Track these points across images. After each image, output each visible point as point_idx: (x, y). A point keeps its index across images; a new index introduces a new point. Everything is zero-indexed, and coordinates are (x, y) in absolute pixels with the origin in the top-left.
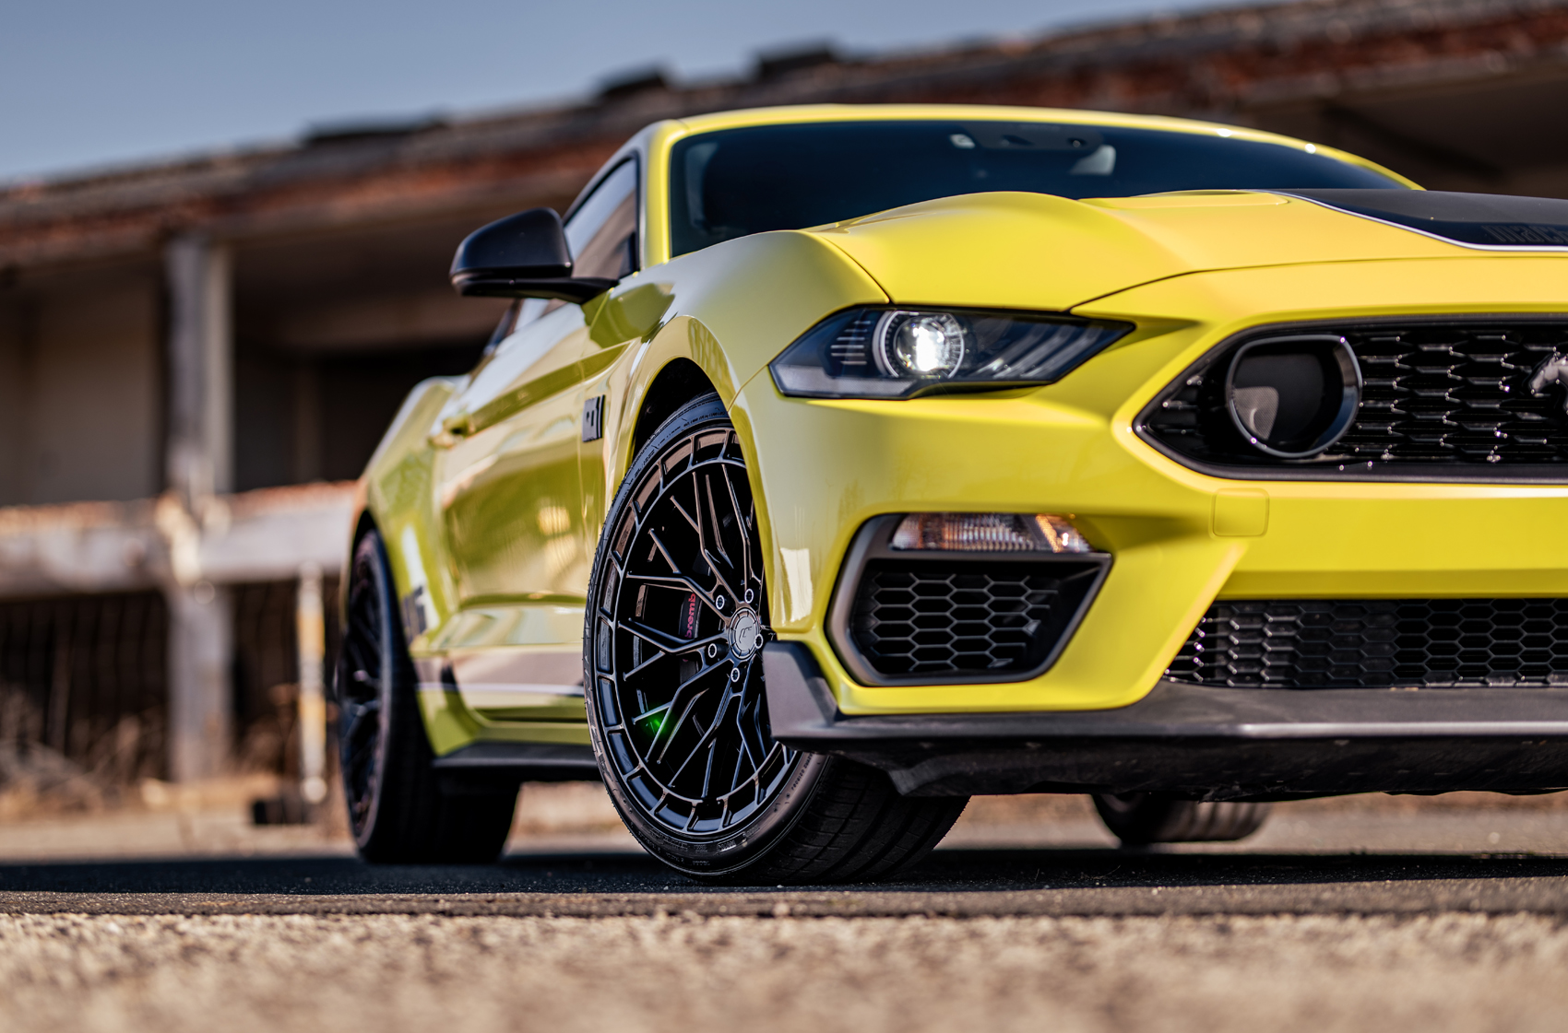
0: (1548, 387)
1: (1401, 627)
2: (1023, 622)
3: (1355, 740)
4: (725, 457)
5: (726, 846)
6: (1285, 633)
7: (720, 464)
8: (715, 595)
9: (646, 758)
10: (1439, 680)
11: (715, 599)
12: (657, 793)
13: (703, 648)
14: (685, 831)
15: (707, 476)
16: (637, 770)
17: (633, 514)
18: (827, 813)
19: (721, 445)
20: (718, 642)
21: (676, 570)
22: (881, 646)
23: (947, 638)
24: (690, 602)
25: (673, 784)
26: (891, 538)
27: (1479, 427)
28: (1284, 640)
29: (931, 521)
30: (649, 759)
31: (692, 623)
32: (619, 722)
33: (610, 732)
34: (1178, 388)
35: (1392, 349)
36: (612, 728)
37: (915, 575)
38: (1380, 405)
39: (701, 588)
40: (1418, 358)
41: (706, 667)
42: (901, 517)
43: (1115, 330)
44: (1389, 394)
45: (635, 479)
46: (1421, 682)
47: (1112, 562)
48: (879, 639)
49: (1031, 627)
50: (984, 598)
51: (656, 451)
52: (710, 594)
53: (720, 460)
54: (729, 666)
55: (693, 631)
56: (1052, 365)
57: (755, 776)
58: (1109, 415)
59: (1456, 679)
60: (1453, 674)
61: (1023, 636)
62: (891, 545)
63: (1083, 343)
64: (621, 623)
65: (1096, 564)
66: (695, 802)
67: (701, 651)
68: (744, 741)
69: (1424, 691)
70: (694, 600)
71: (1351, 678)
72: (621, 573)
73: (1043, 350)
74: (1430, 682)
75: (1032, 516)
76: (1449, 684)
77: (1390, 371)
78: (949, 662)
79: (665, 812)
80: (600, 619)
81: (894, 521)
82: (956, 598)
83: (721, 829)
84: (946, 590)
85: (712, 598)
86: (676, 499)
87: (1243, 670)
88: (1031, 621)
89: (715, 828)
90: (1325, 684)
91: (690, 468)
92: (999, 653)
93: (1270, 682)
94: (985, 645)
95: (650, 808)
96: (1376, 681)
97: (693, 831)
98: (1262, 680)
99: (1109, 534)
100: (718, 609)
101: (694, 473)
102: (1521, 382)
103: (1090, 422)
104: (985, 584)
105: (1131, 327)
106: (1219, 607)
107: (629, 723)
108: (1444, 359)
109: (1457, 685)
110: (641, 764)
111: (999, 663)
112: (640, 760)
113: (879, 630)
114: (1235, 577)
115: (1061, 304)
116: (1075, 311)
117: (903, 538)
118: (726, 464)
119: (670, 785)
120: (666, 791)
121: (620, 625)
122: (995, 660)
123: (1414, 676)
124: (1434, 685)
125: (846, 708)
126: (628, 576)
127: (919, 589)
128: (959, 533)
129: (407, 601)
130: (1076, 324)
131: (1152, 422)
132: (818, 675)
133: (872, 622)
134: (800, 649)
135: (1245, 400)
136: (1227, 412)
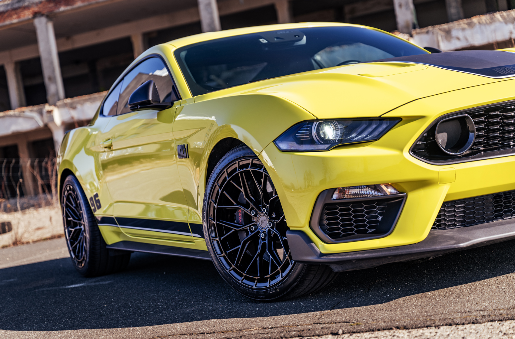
1: (495, 202)
2: (378, 217)
4: (251, 168)
5: (271, 291)
6: (461, 210)
7: (249, 170)
8: (251, 210)
9: (235, 264)
10: (507, 217)
11: (251, 212)
12: (241, 275)
13: (249, 227)
14: (254, 287)
15: (243, 174)
16: (232, 268)
17: (217, 187)
18: (307, 279)
19: (249, 164)
20: (254, 225)
21: (235, 204)
22: (329, 230)
23: (352, 225)
24: (239, 212)
25: (246, 272)
26: (332, 197)
27: (508, 135)
28: (460, 212)
29: (342, 190)
30: (236, 264)
31: (241, 219)
32: (222, 253)
33: (219, 257)
34: (422, 138)
35: (481, 116)
36: (220, 255)
37: (338, 206)
38: (480, 134)
39: (244, 208)
40: (489, 117)
41: (251, 233)
42: (335, 190)
43: (395, 121)
44: (482, 129)
45: (216, 176)
46: (502, 218)
47: (407, 196)
48: (329, 227)
49: (380, 218)
50: (363, 211)
51: (223, 167)
52: (249, 210)
53: (249, 169)
54: (259, 232)
55: (242, 221)
56: (376, 133)
57: (279, 269)
58: (402, 150)
59: (512, 215)
60: (511, 214)
61: (378, 221)
62: (332, 199)
63: (384, 126)
64: (218, 222)
65: (403, 197)
66: (256, 278)
67: (248, 228)
68: (270, 256)
69: (504, 221)
70: (241, 212)
71: (482, 220)
72: (215, 206)
73: (370, 130)
74: (504, 218)
75: (379, 185)
76: (510, 217)
77: (482, 122)
78: (354, 232)
79: (245, 281)
80: (209, 221)
81: (332, 191)
82: (353, 212)
83: (268, 286)
84: (350, 209)
85: (250, 212)
86: (233, 181)
87: (450, 223)
88: (380, 216)
89: (266, 285)
90: (474, 223)
91: (238, 171)
92: (370, 228)
93: (458, 225)
94: (365, 226)
95: (239, 280)
96: (489, 220)
97: (257, 287)
98: (456, 225)
99: (405, 187)
100: (252, 214)
101: (239, 173)
103: (395, 152)
104: (363, 206)
105: (401, 119)
106: (444, 205)
107: (226, 253)
108: (496, 116)
109: (513, 217)
110: (233, 266)
111: (371, 231)
112: (233, 265)
113: (328, 224)
114: (448, 195)
115: (378, 115)
116: (382, 116)
117: (335, 196)
118: (251, 170)
119: (245, 272)
120: (244, 275)
121: (218, 223)
122: (369, 230)
123: (500, 216)
124: (506, 218)
125: (323, 252)
126: (218, 207)
127: (340, 210)
128: (353, 191)
129: (91, 199)
130: (380, 120)
131: (416, 151)
132: (309, 240)
133: (325, 222)
134: (302, 233)
135: (442, 138)
136: (435, 144)
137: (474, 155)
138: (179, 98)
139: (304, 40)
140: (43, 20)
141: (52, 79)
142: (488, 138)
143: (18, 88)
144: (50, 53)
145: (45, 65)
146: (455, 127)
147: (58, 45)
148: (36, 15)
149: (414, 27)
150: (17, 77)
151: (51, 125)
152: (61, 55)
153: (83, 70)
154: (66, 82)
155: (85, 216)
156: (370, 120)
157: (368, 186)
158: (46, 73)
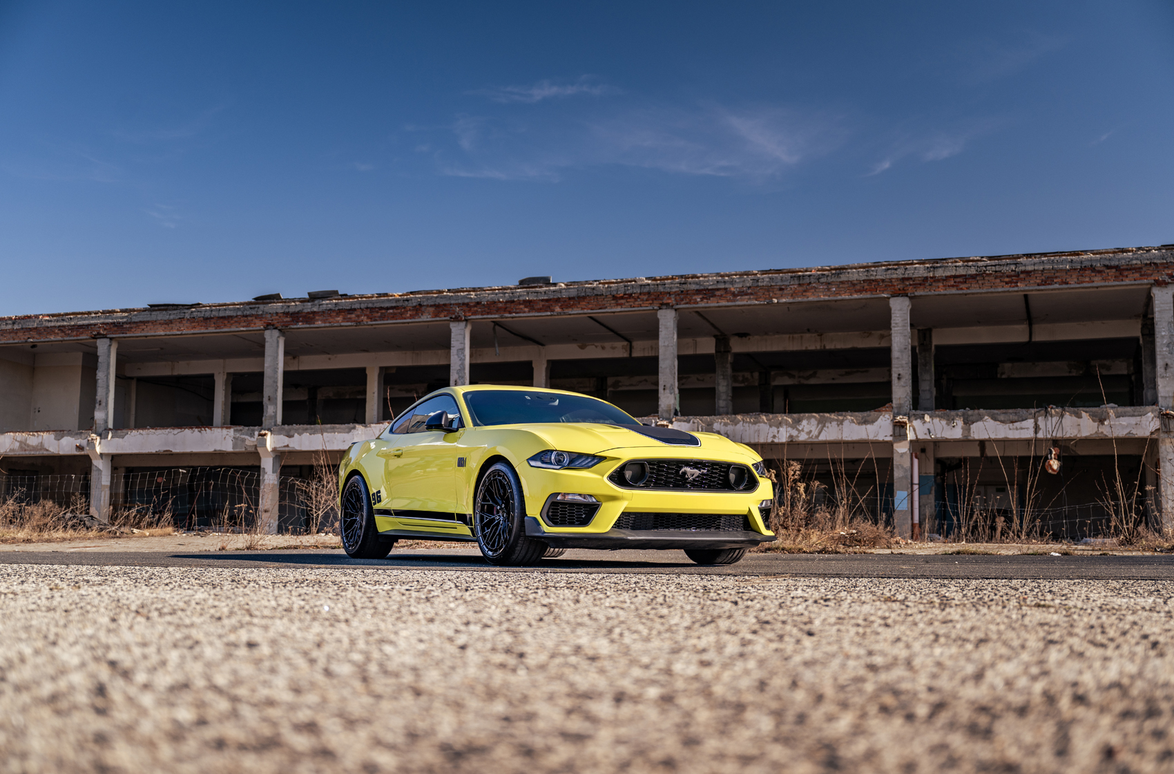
0: (683, 473)
1: (654, 518)
2: (583, 516)
3: (646, 540)
6: (632, 519)
20: (499, 516)
21: (491, 501)
22: (552, 519)
23: (566, 517)
26: (557, 498)
29: (565, 495)
34: (616, 471)
35: (654, 465)
37: (560, 505)
38: (652, 476)
40: (659, 466)
42: (559, 493)
43: (602, 459)
44: (653, 473)
47: (602, 505)
48: (552, 517)
50: (574, 510)
51: (487, 475)
56: (590, 464)
58: (603, 476)
60: (663, 528)
61: (583, 518)
62: (557, 500)
63: (596, 461)
64: (481, 513)
65: (599, 505)
69: (658, 531)
71: (646, 528)
72: (480, 502)
73: (587, 462)
74: (660, 529)
75: (586, 495)
77: (654, 469)
78: (566, 523)
81: (557, 494)
82: (568, 510)
84: (567, 508)
87: (624, 525)
88: (585, 516)
90: (640, 529)
92: (577, 521)
94: (574, 519)
96: (649, 529)
99: (601, 499)
102: (677, 472)
103: (599, 477)
104: (574, 507)
105: (606, 458)
106: (623, 513)
107: (483, 534)
113: (552, 515)
114: (626, 508)
115: (592, 452)
116: (595, 454)
117: (559, 498)
122: (577, 523)
123: (656, 528)
125: (546, 531)
127: (560, 508)
128: (570, 497)
129: (373, 494)
130: (594, 456)
131: (611, 478)
132: (539, 524)
133: (550, 514)
134: (535, 519)
135: (628, 474)
136: (623, 475)
137: (647, 487)
138: (463, 426)
139: (557, 403)
140: (276, 333)
141: (272, 400)
142: (656, 479)
143: (225, 404)
144: (275, 370)
145: (267, 382)
146: (637, 468)
147: (285, 363)
148: (269, 326)
149: (676, 414)
150: (226, 390)
151: (259, 450)
152: (286, 374)
153: (300, 396)
154: (286, 405)
155: (365, 508)
156: (588, 456)
157: (580, 495)
158: (267, 391)
